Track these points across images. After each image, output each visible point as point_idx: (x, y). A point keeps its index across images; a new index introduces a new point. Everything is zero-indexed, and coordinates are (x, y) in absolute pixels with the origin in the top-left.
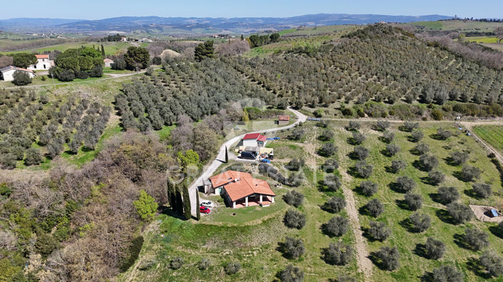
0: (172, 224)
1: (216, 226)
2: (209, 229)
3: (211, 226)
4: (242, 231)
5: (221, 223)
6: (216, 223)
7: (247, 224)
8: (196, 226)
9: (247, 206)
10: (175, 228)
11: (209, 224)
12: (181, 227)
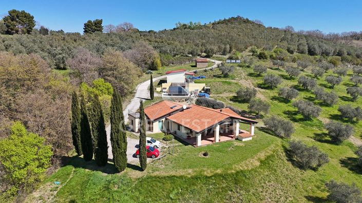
0: (84, 185)
1: (181, 177)
2: (168, 185)
3: (172, 178)
4: (236, 182)
5: (190, 171)
6: (180, 172)
7: (239, 167)
8: (141, 181)
9: (217, 141)
10: (93, 191)
11: (166, 175)
12: (107, 188)
